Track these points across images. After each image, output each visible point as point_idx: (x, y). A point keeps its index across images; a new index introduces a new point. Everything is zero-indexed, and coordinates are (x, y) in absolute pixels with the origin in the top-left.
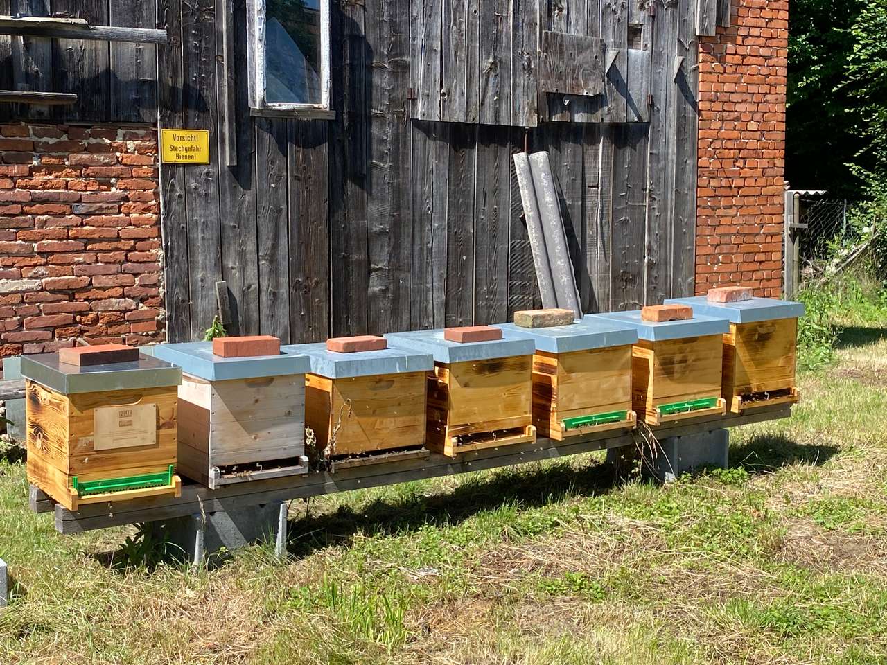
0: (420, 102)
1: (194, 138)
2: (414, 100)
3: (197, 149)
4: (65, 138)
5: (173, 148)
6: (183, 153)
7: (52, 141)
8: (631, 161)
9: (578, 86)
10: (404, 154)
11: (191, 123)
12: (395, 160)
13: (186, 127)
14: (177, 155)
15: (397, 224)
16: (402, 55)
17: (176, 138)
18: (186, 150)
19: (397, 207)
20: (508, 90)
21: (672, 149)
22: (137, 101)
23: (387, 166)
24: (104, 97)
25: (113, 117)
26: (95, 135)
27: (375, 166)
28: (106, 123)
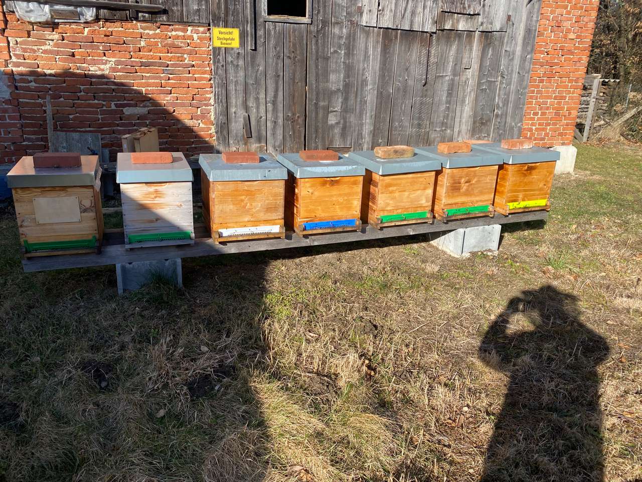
0: (365, 15)
1: (231, 33)
2: (361, 14)
3: (233, 39)
4: (158, 31)
5: (219, 39)
6: (225, 41)
7: (151, 32)
8: (492, 55)
9: (465, 9)
10: (353, 46)
11: (229, 24)
12: (348, 48)
13: (226, 26)
14: (221, 43)
15: (347, 86)
17: (220, 33)
18: (227, 39)
19: (347, 76)
20: (420, 9)
21: (519, 48)
22: (199, 10)
23: (343, 52)
24: (179, 8)
25: (185, 20)
26: (176, 30)
27: (336, 52)
28: (181, 22)
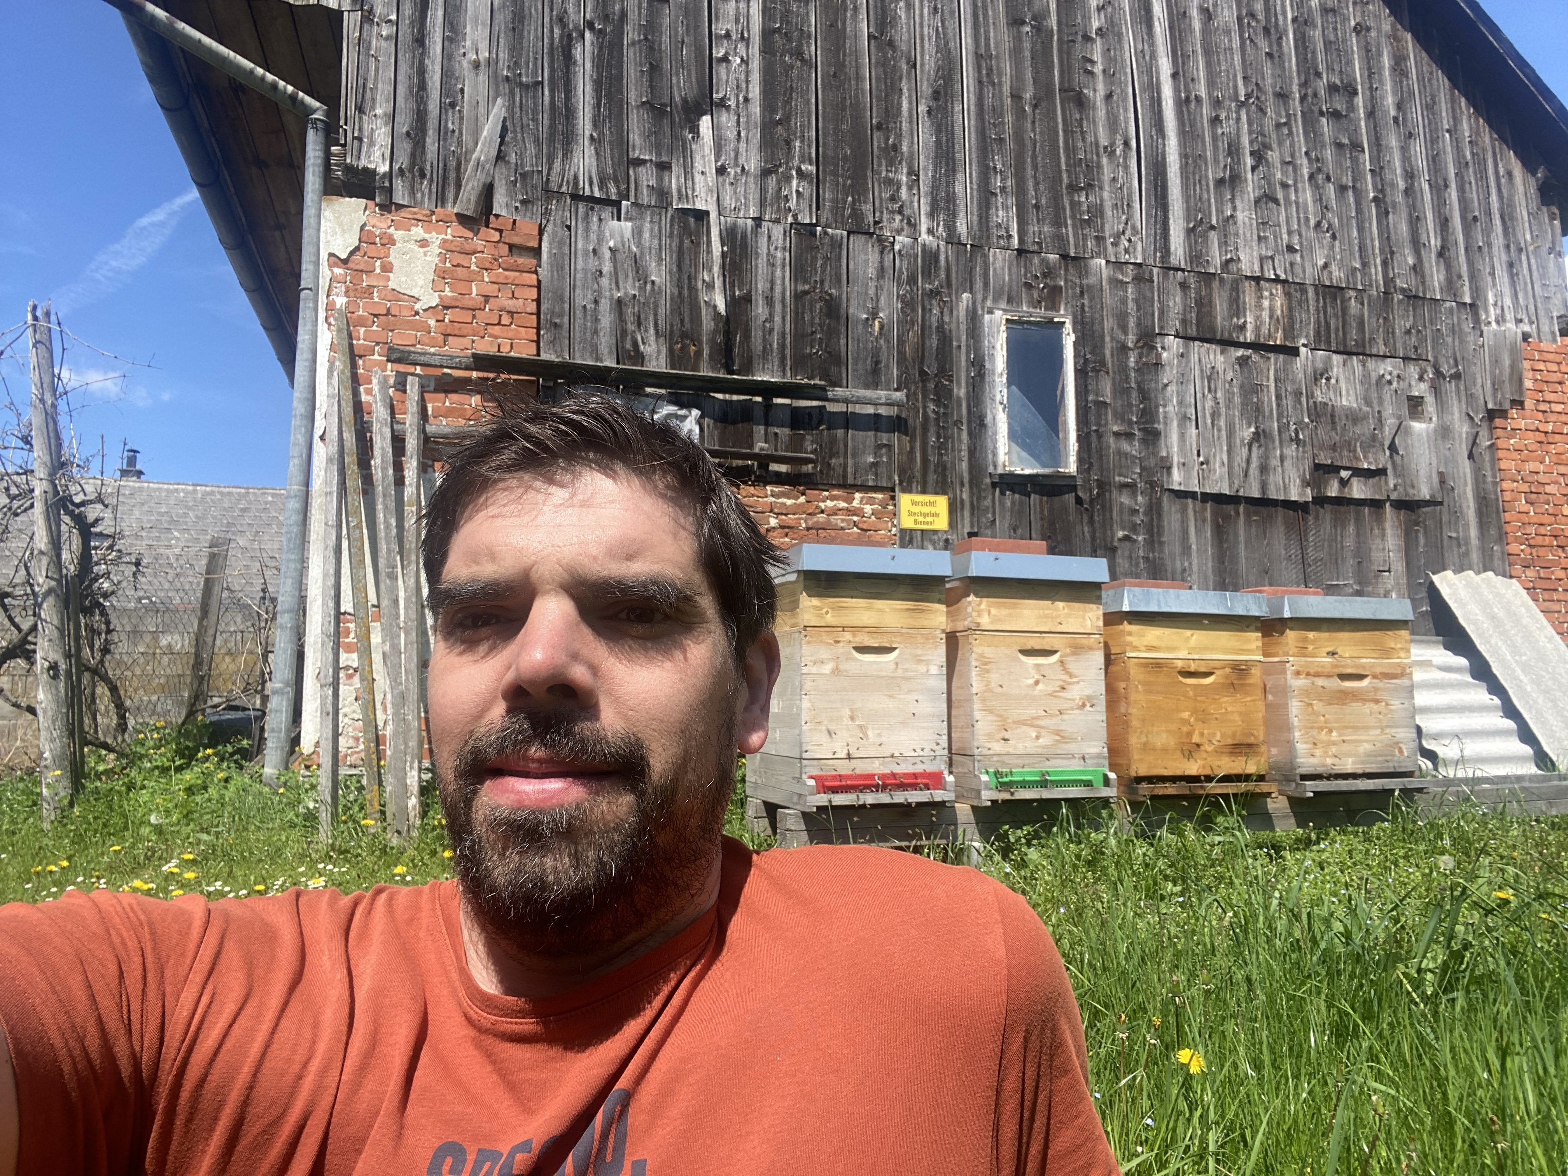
0: (1175, 472)
1: (931, 504)
2: (1169, 469)
3: (936, 515)
4: (802, 499)
5: (911, 514)
6: (921, 519)
7: (789, 502)
8: (1426, 545)
9: (1357, 459)
10: (1159, 527)
11: (930, 488)
12: (1150, 531)
13: (924, 492)
14: (915, 521)
16: (1153, 422)
17: (914, 503)
18: (925, 515)
20: (1275, 462)
21: (1473, 532)
22: (875, 465)
23: (1140, 538)
24: (841, 460)
25: (850, 480)
26: (833, 498)
27: (1126, 538)
28: (843, 486)
